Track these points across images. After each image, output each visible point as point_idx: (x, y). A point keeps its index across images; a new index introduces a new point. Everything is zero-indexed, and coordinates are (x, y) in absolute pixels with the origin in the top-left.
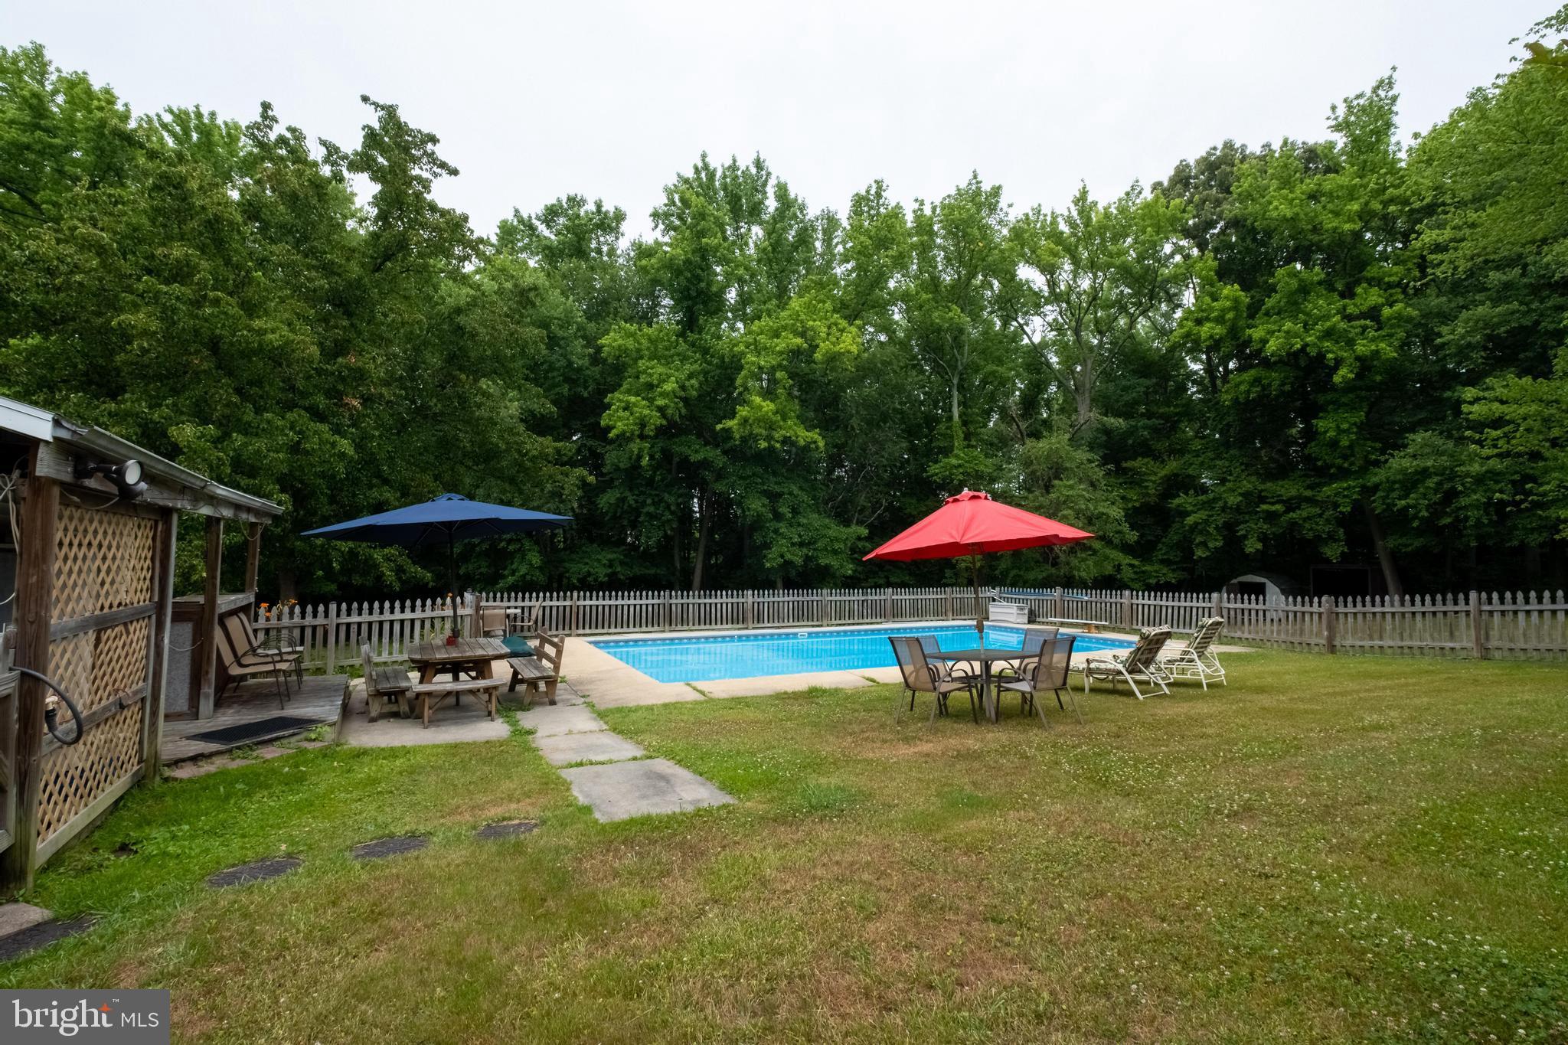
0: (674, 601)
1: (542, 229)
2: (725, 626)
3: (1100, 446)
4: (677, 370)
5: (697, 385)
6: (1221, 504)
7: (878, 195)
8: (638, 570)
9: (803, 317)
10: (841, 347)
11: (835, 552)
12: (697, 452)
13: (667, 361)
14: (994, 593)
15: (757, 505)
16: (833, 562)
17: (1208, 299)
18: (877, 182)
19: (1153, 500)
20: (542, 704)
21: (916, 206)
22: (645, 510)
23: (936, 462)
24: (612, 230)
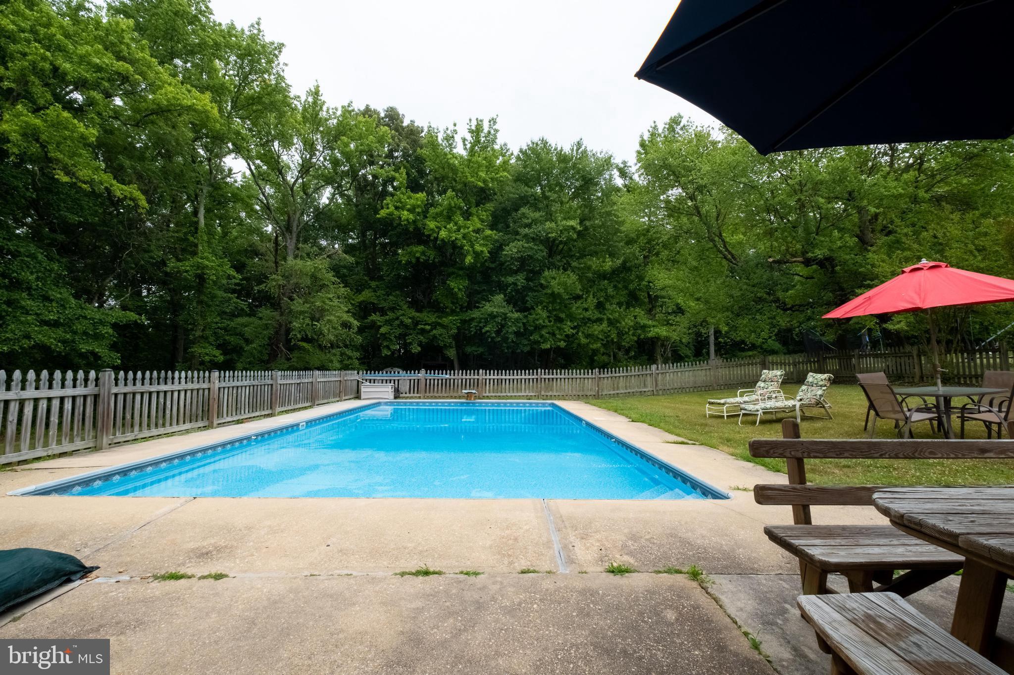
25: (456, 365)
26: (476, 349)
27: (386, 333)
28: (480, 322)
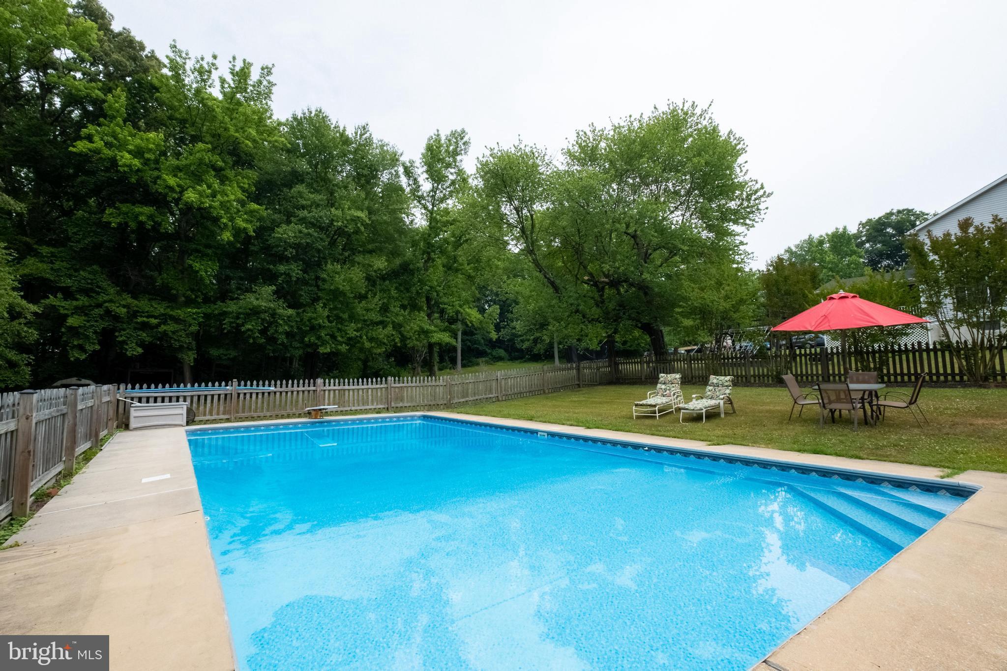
25: (188, 374)
26: (225, 353)
27: (80, 327)
28: (238, 318)
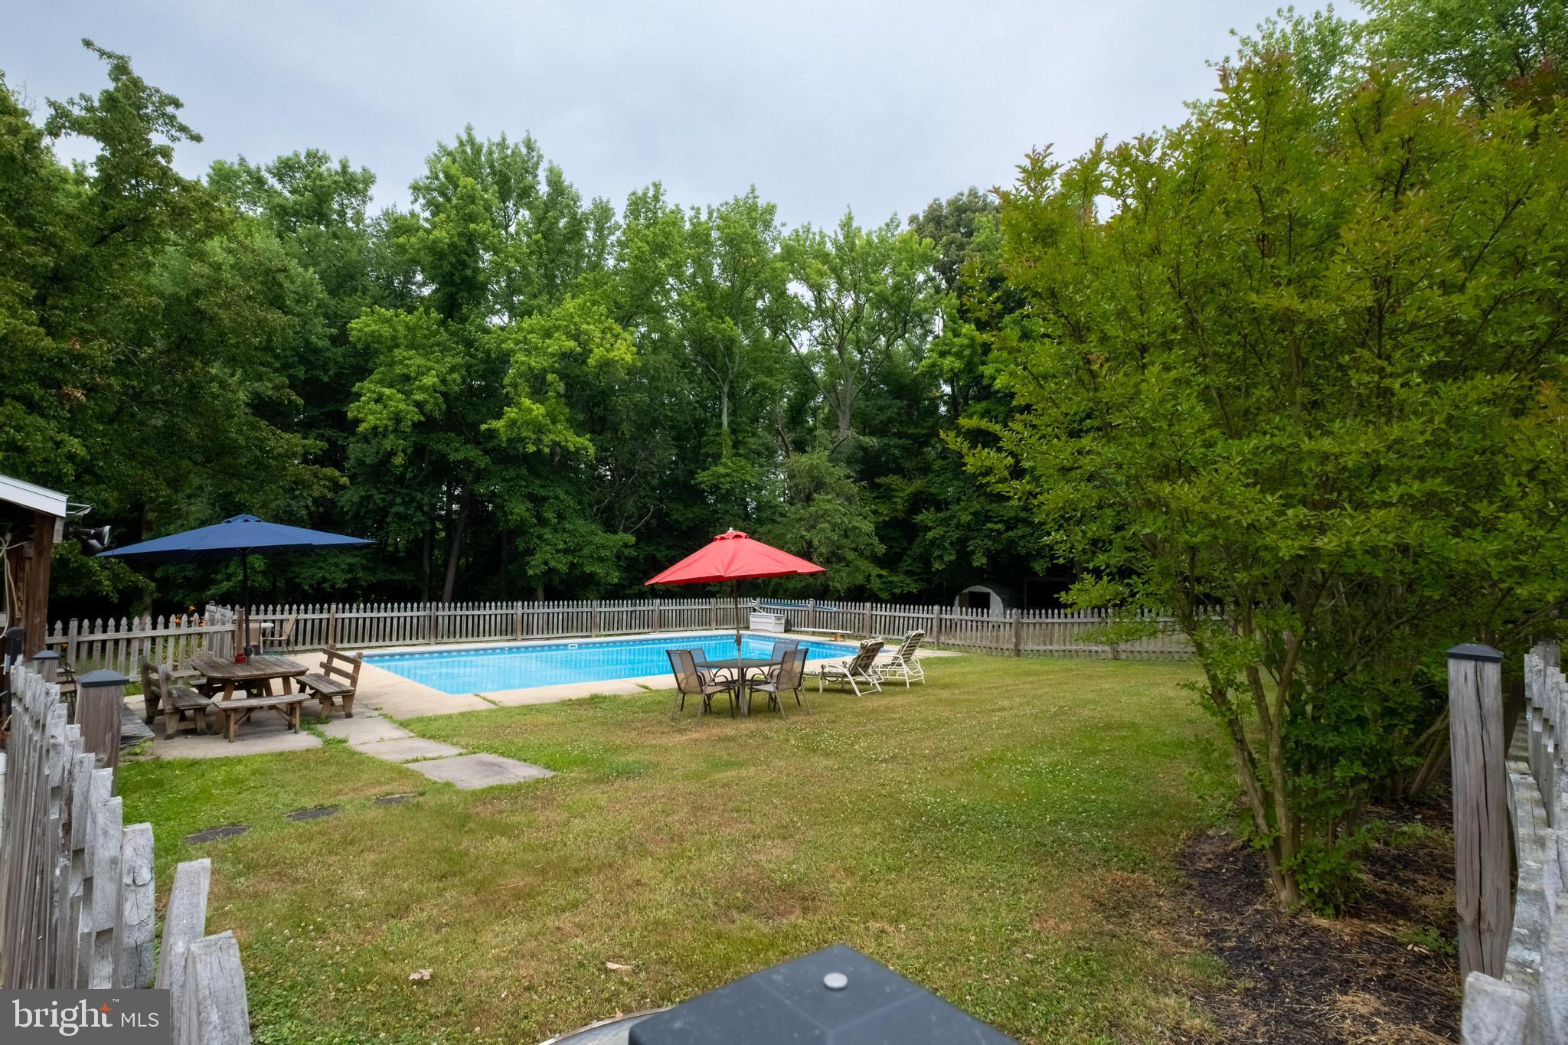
0: (440, 613)
1: (272, 182)
2: (493, 638)
3: (858, 461)
4: (437, 362)
5: (459, 380)
6: (955, 521)
7: (656, 199)
8: (381, 576)
9: (577, 319)
10: (614, 354)
11: (601, 560)
12: (456, 450)
13: (425, 350)
14: (755, 603)
15: (520, 509)
16: (599, 570)
17: (950, 335)
18: (655, 185)
19: (901, 515)
20: (338, 717)
21: (693, 213)
22: (394, 510)
23: (705, 469)
24: (358, 192)
